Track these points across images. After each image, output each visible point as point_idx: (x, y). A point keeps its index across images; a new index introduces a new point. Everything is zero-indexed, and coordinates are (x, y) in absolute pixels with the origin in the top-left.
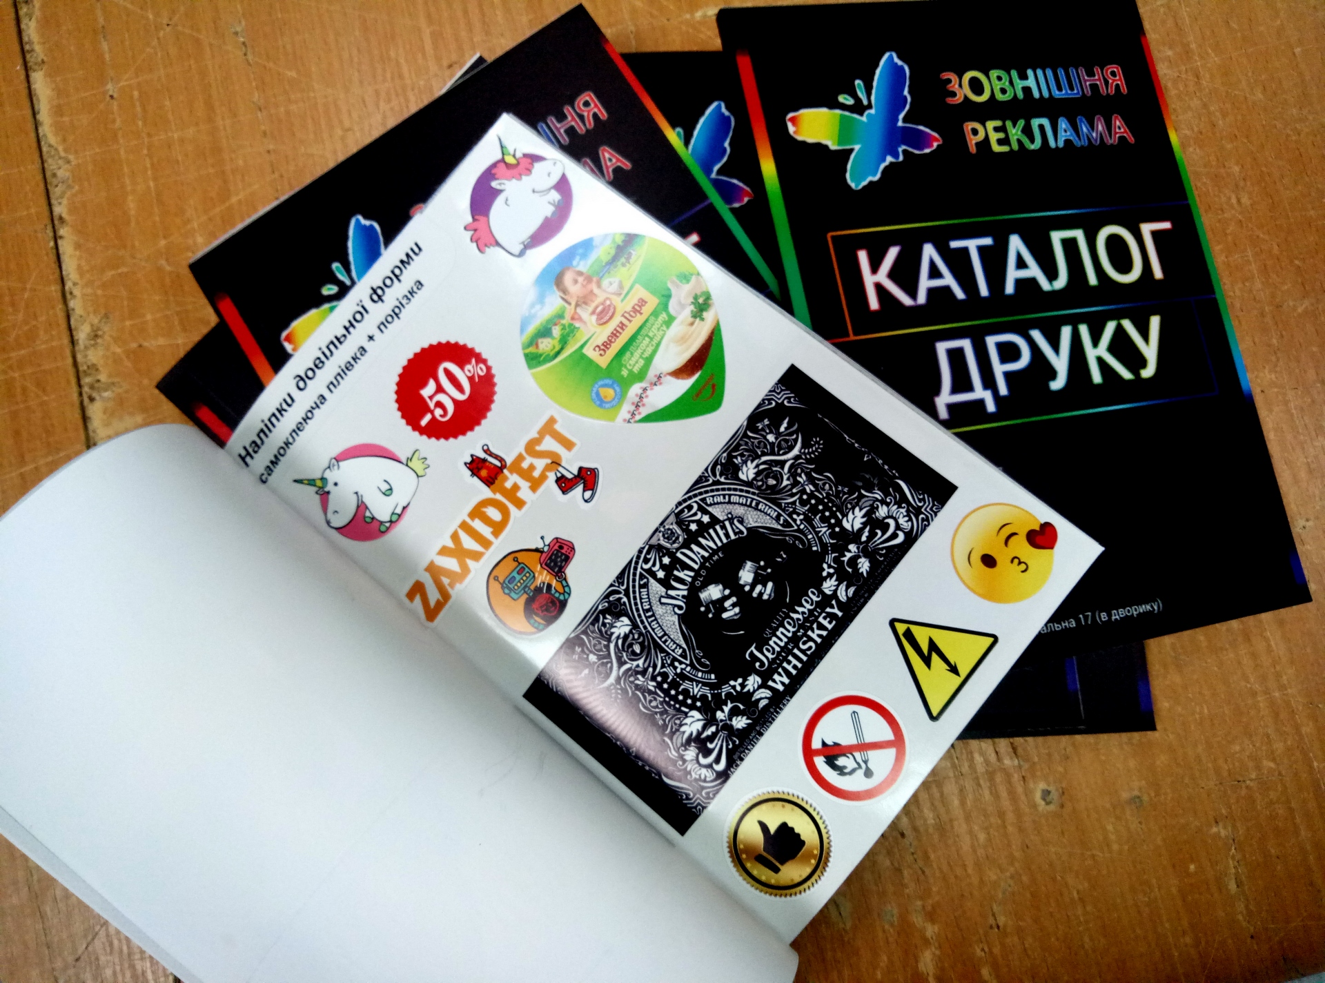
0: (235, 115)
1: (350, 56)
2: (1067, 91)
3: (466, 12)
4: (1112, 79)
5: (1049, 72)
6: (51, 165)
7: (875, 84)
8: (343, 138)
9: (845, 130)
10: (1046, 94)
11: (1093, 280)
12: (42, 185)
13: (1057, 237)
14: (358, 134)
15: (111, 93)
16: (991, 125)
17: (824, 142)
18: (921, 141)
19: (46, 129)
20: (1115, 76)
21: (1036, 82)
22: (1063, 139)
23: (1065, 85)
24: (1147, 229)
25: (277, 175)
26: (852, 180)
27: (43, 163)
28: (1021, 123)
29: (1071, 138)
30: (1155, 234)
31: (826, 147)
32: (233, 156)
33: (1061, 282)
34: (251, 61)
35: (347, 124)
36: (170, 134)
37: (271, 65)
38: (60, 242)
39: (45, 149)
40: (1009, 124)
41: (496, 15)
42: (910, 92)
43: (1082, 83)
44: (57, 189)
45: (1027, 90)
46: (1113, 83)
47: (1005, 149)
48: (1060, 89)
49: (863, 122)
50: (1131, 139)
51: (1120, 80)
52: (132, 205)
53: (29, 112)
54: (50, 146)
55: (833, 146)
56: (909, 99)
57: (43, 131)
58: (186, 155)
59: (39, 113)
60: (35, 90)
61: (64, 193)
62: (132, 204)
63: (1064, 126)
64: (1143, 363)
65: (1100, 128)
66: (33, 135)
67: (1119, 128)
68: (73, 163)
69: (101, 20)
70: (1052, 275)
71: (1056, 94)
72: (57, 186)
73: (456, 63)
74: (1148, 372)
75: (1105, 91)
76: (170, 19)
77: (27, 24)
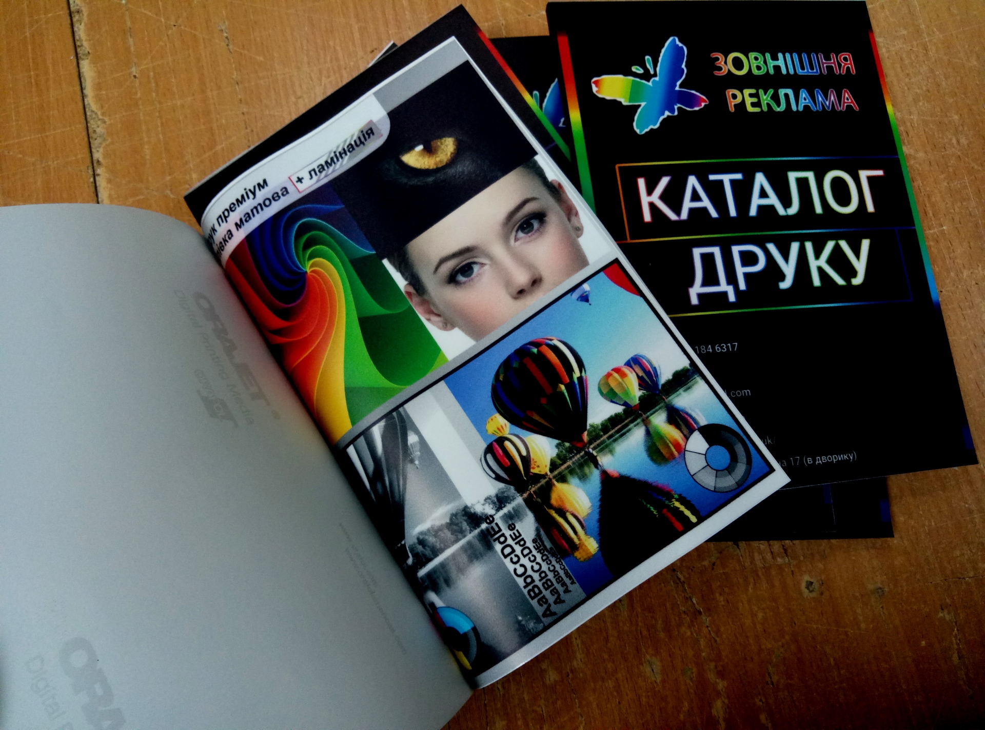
0: (219, 88)
1: (302, 44)
2: (808, 70)
3: (384, 13)
4: (845, 63)
5: (795, 56)
6: (93, 124)
7: (660, 59)
8: (296, 104)
9: (635, 92)
10: (792, 72)
11: (819, 209)
12: (86, 139)
13: (793, 176)
14: (306, 100)
15: (134, 74)
16: (747, 92)
17: (619, 99)
18: (692, 101)
19: (90, 100)
20: (847, 61)
21: (785, 63)
22: (803, 105)
23: (807, 66)
24: (864, 174)
25: (249, 130)
26: (637, 128)
27: (87, 123)
28: (771, 92)
29: (809, 105)
30: (870, 179)
31: (620, 103)
32: (218, 116)
33: (794, 209)
34: (231, 50)
35: (299, 94)
36: (174, 102)
37: (246, 52)
38: (97, 178)
39: (88, 114)
40: (761, 92)
41: (405, 14)
42: (686, 66)
43: (820, 64)
44: (96, 141)
45: (777, 68)
46: (844, 66)
47: (757, 110)
48: (803, 68)
49: (650, 86)
50: (856, 108)
51: (851, 64)
52: (148, 152)
53: (78, 88)
54: (93, 111)
55: (625, 103)
56: (685, 71)
57: (88, 101)
58: (186, 117)
59: (85, 89)
60: (83, 73)
61: (101, 144)
62: (147, 150)
63: (804, 96)
64: (854, 274)
65: (832, 98)
66: (80, 104)
67: (848, 99)
68: (107, 123)
69: (129, 24)
70: (787, 203)
71: (800, 72)
72: (96, 139)
73: (376, 49)
74: (857, 281)
75: (839, 72)
76: (176, 22)
77: (78, 28)
